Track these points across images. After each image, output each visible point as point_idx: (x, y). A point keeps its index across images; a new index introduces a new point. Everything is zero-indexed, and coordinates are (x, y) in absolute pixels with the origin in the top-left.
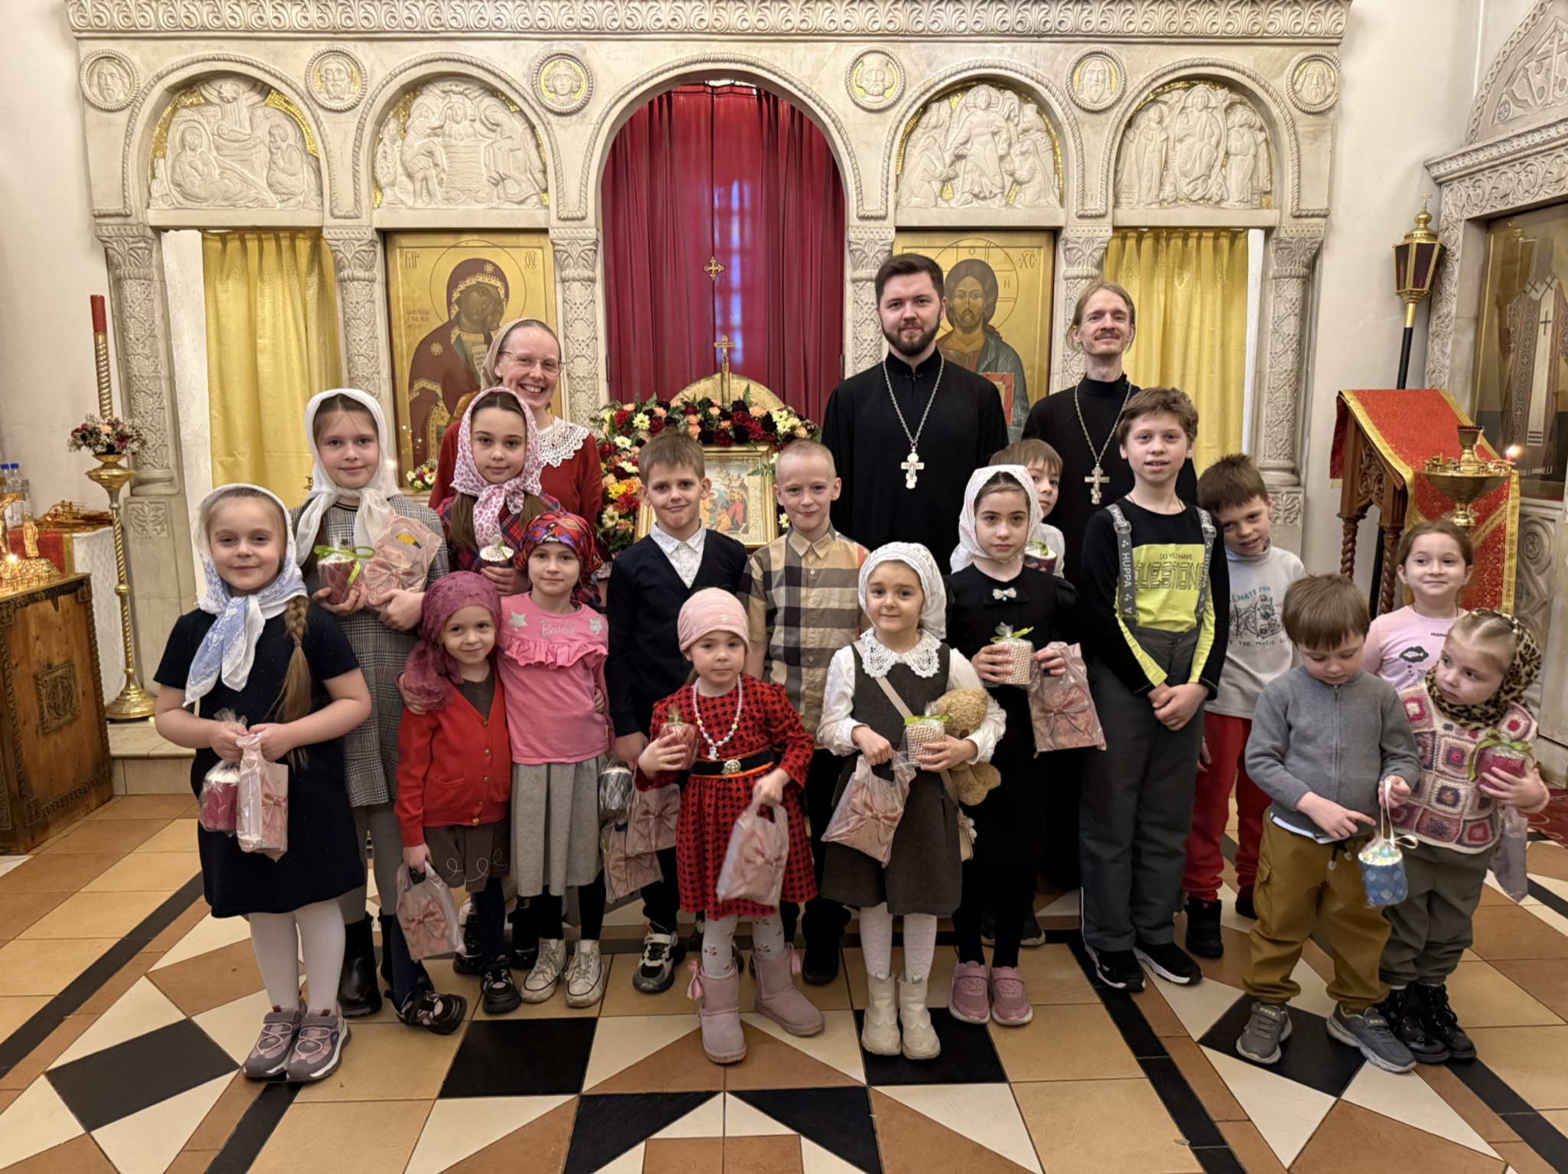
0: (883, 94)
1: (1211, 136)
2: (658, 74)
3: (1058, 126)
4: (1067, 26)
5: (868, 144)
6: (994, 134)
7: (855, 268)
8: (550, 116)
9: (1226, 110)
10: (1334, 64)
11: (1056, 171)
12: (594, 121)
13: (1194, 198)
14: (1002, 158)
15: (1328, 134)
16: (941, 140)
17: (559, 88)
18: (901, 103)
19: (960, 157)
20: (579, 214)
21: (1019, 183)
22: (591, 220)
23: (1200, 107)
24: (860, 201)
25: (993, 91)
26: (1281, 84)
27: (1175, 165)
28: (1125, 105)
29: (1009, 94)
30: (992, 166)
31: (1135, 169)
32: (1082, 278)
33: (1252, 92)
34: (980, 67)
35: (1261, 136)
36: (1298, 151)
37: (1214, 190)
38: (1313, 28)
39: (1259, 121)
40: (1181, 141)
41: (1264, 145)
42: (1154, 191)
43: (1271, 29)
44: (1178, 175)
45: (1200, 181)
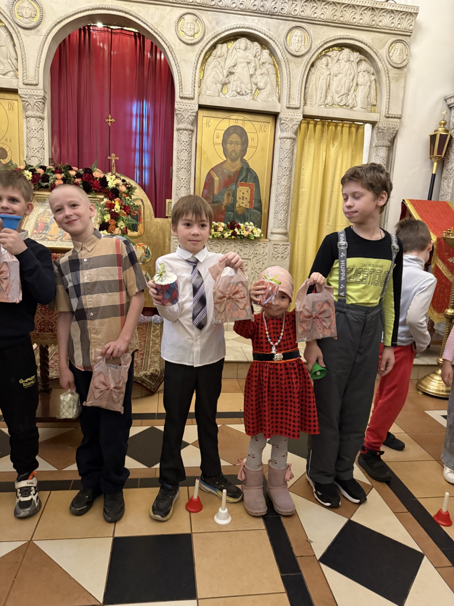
0: (193, 36)
1: (350, 75)
2: (78, 13)
3: (279, 62)
4: (285, 12)
5: (185, 61)
6: (248, 63)
7: (178, 123)
8: (19, 29)
9: (358, 63)
10: (407, 45)
11: (277, 85)
12: (43, 34)
13: (341, 104)
14: (251, 76)
15: (403, 79)
16: (222, 64)
17: (24, 14)
18: (203, 42)
19: (231, 73)
20: (34, 83)
21: (260, 89)
22: (41, 86)
23: (346, 60)
24: (181, 89)
25: (249, 42)
27: (333, 87)
28: (311, 54)
29: (256, 43)
30: (247, 79)
31: (314, 88)
32: (288, 138)
33: (370, 55)
34: (242, 28)
35: (373, 78)
36: (389, 85)
37: (350, 101)
38: (399, 26)
39: (372, 70)
40: (336, 76)
41: (374, 82)
42: (323, 99)
43: (380, 24)
44: (334, 92)
45: (344, 96)
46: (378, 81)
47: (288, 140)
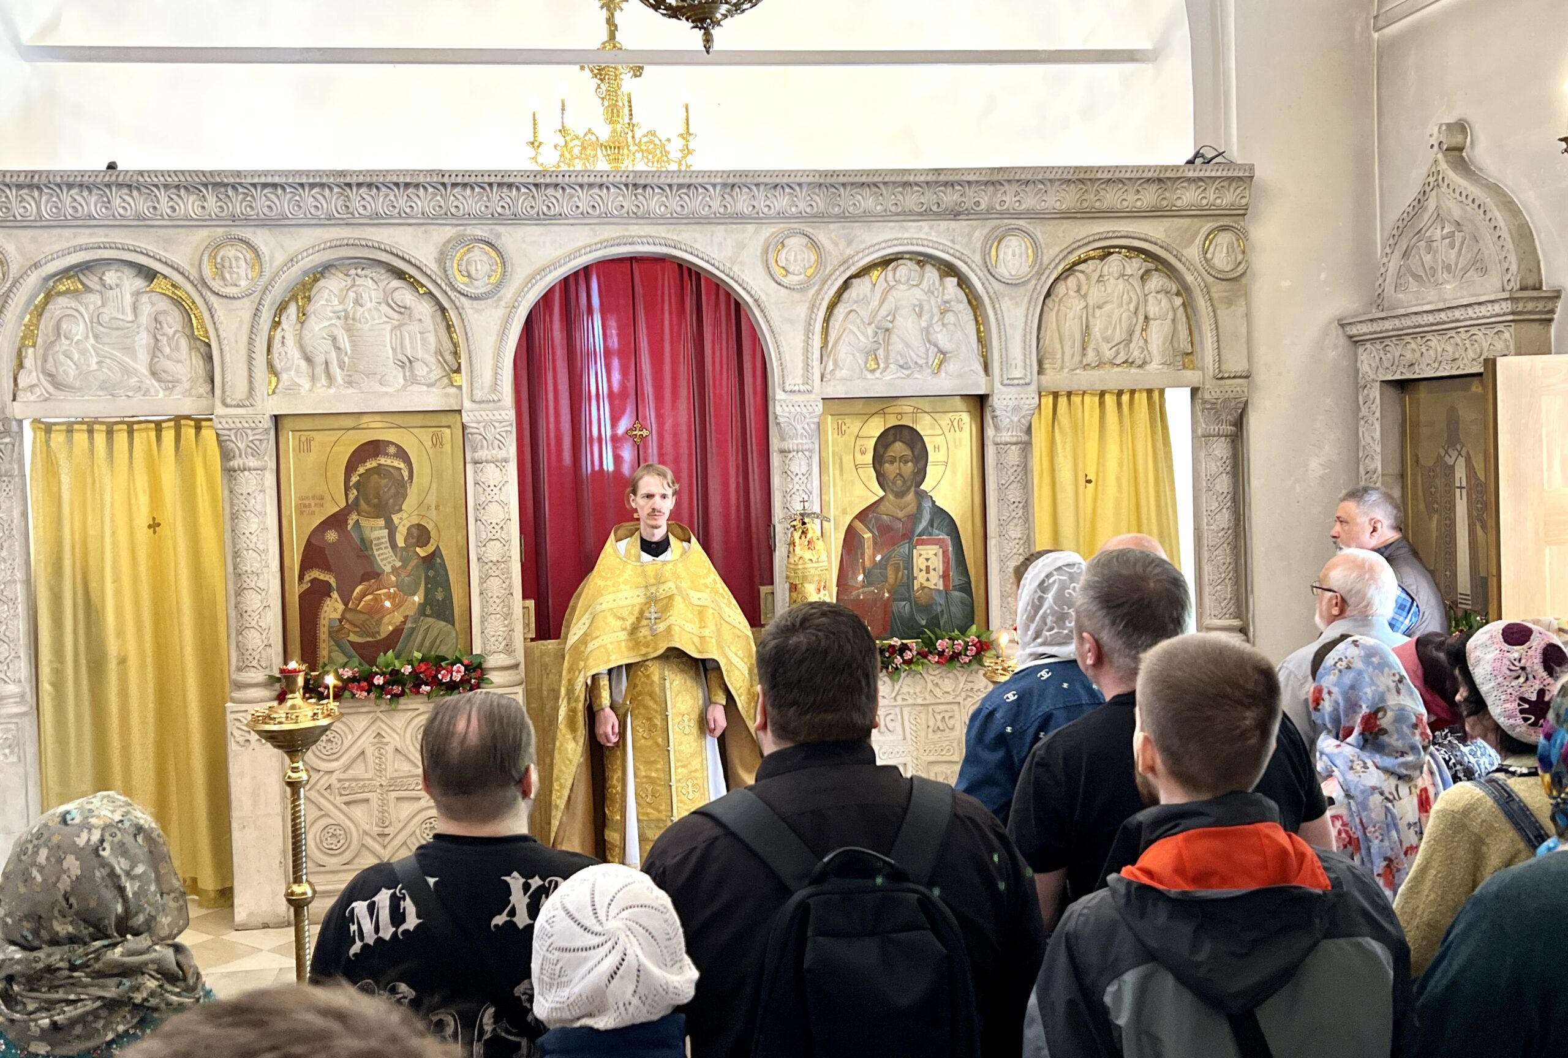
0: (804, 273)
1: (1129, 303)
3: (978, 298)
4: (983, 205)
5: (790, 320)
6: (916, 307)
7: (781, 440)
8: (463, 299)
9: (1142, 277)
10: (1242, 235)
11: (979, 339)
12: (510, 304)
13: (1118, 362)
14: (925, 329)
15: (1243, 298)
16: (863, 313)
17: (473, 272)
18: (823, 281)
19: (883, 330)
20: (495, 397)
21: (944, 352)
22: (508, 402)
23: (1116, 275)
24: (785, 375)
25: (915, 267)
26: (1193, 252)
27: (1097, 330)
28: (1044, 277)
29: (928, 268)
30: (916, 339)
31: (1056, 335)
32: (1012, 443)
33: (1166, 261)
34: (899, 245)
35: (1178, 301)
36: (1215, 315)
37: (1136, 353)
38: (1219, 201)
39: (1174, 287)
40: (1099, 307)
41: (1181, 309)
42: (1077, 358)
43: (1179, 203)
44: (1100, 340)
45: (1122, 346)
46: (1188, 306)
47: (1013, 447)
